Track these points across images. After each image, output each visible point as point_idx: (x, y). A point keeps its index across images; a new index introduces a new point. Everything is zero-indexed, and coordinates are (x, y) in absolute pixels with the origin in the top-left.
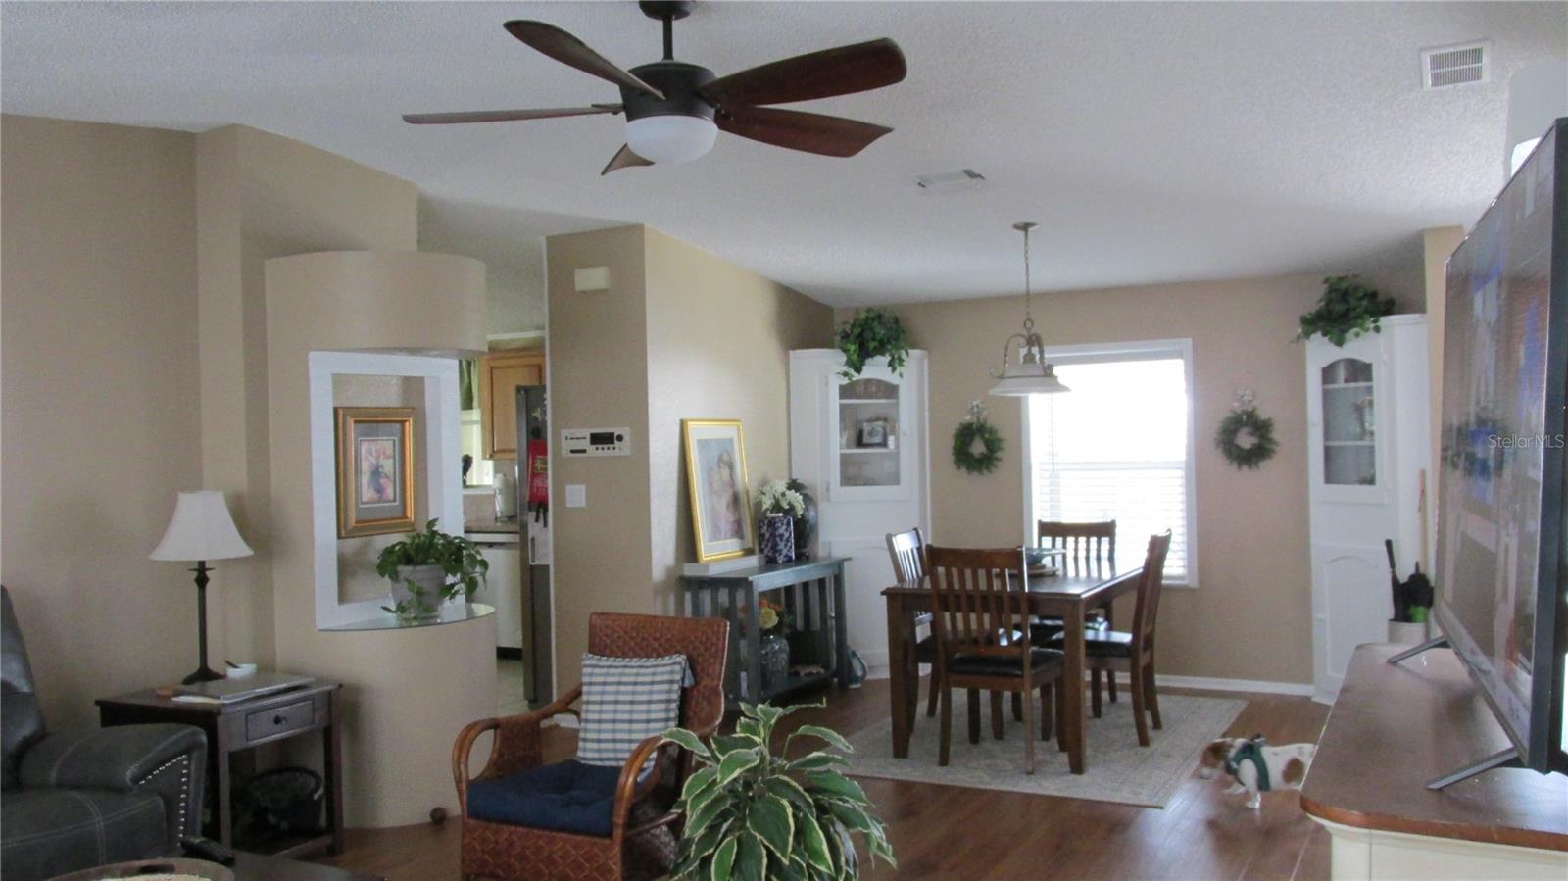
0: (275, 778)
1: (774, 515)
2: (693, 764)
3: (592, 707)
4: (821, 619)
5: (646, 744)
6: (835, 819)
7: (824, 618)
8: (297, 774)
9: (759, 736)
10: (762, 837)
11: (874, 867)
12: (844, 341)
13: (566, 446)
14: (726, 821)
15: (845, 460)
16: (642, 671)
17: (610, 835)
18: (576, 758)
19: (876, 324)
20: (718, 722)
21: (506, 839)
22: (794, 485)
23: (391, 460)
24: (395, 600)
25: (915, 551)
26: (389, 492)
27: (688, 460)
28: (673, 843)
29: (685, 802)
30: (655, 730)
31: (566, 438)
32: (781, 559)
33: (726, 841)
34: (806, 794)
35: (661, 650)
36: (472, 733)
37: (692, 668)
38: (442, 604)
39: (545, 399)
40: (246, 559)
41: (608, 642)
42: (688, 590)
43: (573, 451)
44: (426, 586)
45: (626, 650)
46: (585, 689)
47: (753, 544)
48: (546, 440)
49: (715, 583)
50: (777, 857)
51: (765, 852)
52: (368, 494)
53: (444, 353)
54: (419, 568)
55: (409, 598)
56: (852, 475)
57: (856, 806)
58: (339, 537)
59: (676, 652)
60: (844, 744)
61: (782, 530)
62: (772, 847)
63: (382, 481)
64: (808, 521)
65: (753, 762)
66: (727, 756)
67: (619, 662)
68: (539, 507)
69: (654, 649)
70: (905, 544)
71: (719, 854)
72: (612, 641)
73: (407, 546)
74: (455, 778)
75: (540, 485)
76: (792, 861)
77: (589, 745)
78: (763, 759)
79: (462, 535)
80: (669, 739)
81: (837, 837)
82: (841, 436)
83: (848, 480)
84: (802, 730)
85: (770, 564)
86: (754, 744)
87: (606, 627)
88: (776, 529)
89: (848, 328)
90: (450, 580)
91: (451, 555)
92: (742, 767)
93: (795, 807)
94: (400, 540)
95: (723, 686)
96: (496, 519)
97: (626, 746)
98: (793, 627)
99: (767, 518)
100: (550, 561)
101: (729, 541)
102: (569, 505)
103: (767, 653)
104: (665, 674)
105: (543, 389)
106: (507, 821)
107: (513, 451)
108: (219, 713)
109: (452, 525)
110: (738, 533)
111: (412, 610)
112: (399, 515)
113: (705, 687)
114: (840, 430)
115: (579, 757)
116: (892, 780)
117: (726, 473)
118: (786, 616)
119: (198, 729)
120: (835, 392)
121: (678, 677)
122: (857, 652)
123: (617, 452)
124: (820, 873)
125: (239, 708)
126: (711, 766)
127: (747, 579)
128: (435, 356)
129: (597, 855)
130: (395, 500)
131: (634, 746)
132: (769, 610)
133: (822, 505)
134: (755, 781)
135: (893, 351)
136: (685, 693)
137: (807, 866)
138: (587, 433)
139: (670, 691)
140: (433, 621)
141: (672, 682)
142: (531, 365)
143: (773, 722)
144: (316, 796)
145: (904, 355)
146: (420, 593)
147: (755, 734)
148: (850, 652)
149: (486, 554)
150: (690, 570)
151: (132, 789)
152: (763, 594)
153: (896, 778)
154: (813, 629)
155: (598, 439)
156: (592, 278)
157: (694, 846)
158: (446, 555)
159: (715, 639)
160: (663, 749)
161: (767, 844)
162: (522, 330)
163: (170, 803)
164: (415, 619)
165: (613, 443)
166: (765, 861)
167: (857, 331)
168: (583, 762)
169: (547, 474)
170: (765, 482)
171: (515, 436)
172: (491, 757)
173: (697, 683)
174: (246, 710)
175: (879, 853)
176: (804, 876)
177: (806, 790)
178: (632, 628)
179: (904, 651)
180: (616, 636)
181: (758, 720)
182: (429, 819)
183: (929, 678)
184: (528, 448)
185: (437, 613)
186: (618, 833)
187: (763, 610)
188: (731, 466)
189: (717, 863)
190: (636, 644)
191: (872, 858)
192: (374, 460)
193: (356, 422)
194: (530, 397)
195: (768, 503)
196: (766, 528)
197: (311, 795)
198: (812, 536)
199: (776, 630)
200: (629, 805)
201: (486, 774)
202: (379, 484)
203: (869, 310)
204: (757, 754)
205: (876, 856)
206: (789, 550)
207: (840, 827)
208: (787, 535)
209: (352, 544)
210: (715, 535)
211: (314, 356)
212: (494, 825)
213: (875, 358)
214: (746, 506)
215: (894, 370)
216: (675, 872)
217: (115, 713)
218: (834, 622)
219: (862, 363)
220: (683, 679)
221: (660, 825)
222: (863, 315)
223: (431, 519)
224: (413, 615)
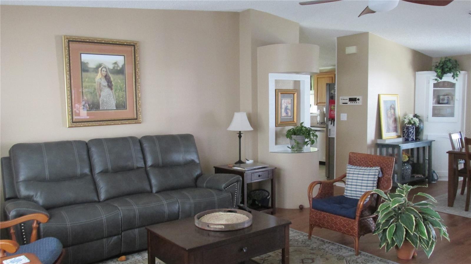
0: (257, 191)
1: (408, 125)
2: (381, 200)
3: (349, 180)
4: (423, 160)
5: (366, 193)
6: (429, 223)
7: (424, 159)
8: (263, 191)
9: (404, 194)
10: (404, 225)
11: (442, 240)
12: (436, 68)
13: (341, 102)
14: (392, 219)
15: (434, 108)
16: (366, 171)
17: (355, 218)
18: (344, 195)
19: (448, 62)
20: (390, 189)
21: (323, 216)
22: (416, 116)
23: (290, 105)
24: (291, 145)
25: (459, 140)
26: (290, 114)
27: (380, 107)
28: (374, 223)
29: (379, 212)
30: (369, 189)
31: (341, 99)
32: (410, 140)
33: (392, 225)
34: (419, 214)
35: (372, 166)
36: (314, 185)
37: (382, 171)
38: (304, 147)
39: (335, 87)
40: (251, 131)
41: (355, 161)
42: (379, 148)
43: (343, 103)
44: (300, 141)
45: (361, 164)
46: (347, 175)
47: (401, 134)
48: (335, 100)
49: (388, 146)
50: (409, 232)
51: (405, 230)
52: (284, 114)
53: (306, 73)
54: (298, 136)
55: (295, 144)
56: (436, 113)
57: (437, 220)
58: (276, 126)
59: (377, 166)
60: (434, 200)
61: (411, 130)
62: (407, 229)
63: (288, 110)
64: (420, 127)
65: (402, 202)
66: (393, 199)
67: (358, 168)
68: (332, 120)
69: (369, 165)
70: (456, 137)
71: (389, 229)
72: (356, 161)
73: (295, 130)
74: (309, 197)
75: (333, 113)
76: (414, 234)
77: (348, 192)
78: (405, 201)
79: (310, 127)
80: (375, 192)
81: (430, 228)
82: (433, 100)
83: (435, 115)
84: (419, 194)
85: (407, 141)
86: (402, 197)
87: (355, 157)
88: (409, 130)
89: (438, 64)
90: (306, 140)
91: (307, 133)
92: (398, 203)
93: (416, 218)
94: (293, 128)
95: (392, 178)
96: (318, 123)
97: (360, 193)
98: (413, 161)
99: (406, 126)
100: (335, 136)
101: (392, 133)
102: (341, 120)
103: (404, 169)
104: (374, 172)
105: (334, 84)
106: (323, 211)
107: (325, 103)
108: (245, 173)
109: (307, 124)
110: (396, 130)
111: (295, 148)
112: (292, 121)
113: (386, 177)
114: (433, 98)
115: (345, 195)
116: (448, 214)
117: (392, 111)
118: (411, 158)
119: (240, 176)
120: (432, 85)
121: (377, 174)
122: (435, 171)
123: (357, 104)
124: (423, 239)
125: (249, 172)
126: (387, 202)
127: (399, 145)
128: (303, 74)
129: (350, 224)
130: (291, 116)
131: (363, 193)
132: (405, 155)
133: (425, 123)
134: (402, 208)
135: (454, 72)
136: (379, 179)
137: (419, 237)
138: (348, 98)
139: (374, 178)
140: (301, 152)
141: (375, 175)
142: (330, 77)
143: (409, 190)
144: (268, 198)
145: (458, 73)
146: (298, 143)
147: (403, 194)
148: (432, 171)
149: (317, 133)
150: (379, 141)
151: (223, 190)
152: (403, 150)
153: (448, 213)
154: (420, 163)
155: (351, 100)
156: (351, 50)
157: (381, 225)
158: (306, 133)
159: (390, 163)
160: (372, 195)
161: (406, 227)
162: (328, 66)
163: (233, 195)
164: (296, 151)
165: (356, 101)
166: (405, 233)
167: (441, 65)
168: (346, 196)
169: (335, 110)
170: (405, 115)
171: (325, 98)
172: (319, 192)
173: (383, 176)
174: (251, 172)
175: (444, 236)
176: (418, 239)
177: (419, 213)
178: (363, 158)
179: (454, 172)
180: (357, 160)
181: (403, 189)
182: (299, 208)
183: (462, 181)
184: (329, 102)
185: (302, 150)
186: (357, 218)
187: (403, 156)
188: (394, 109)
189: (388, 232)
190: (364, 162)
191: (441, 237)
192: (285, 105)
193: (281, 94)
194: (330, 87)
195: (406, 121)
196: (405, 129)
197: (267, 197)
198: (421, 133)
199: (408, 162)
200: (361, 210)
201: (317, 197)
202: (287, 112)
203: (446, 58)
204: (403, 199)
205: (443, 237)
206: (413, 137)
207: (430, 226)
208: (413, 132)
209: (279, 128)
210: (388, 131)
211: (270, 74)
212: (319, 211)
213: (447, 74)
214: (399, 122)
215: (454, 78)
216: (375, 232)
217: (219, 170)
218: (427, 161)
219: (442, 76)
220: (379, 174)
221: (370, 218)
222: (443, 60)
223: (301, 122)
224: (296, 150)
